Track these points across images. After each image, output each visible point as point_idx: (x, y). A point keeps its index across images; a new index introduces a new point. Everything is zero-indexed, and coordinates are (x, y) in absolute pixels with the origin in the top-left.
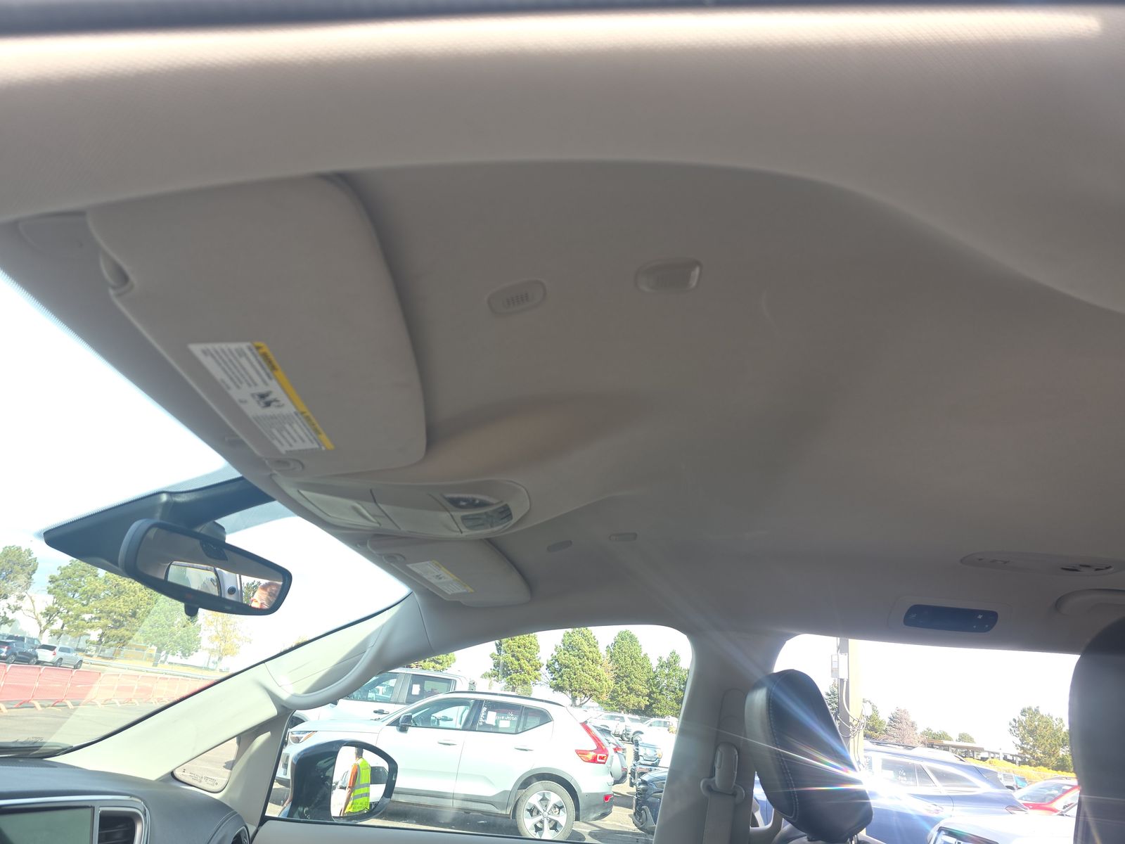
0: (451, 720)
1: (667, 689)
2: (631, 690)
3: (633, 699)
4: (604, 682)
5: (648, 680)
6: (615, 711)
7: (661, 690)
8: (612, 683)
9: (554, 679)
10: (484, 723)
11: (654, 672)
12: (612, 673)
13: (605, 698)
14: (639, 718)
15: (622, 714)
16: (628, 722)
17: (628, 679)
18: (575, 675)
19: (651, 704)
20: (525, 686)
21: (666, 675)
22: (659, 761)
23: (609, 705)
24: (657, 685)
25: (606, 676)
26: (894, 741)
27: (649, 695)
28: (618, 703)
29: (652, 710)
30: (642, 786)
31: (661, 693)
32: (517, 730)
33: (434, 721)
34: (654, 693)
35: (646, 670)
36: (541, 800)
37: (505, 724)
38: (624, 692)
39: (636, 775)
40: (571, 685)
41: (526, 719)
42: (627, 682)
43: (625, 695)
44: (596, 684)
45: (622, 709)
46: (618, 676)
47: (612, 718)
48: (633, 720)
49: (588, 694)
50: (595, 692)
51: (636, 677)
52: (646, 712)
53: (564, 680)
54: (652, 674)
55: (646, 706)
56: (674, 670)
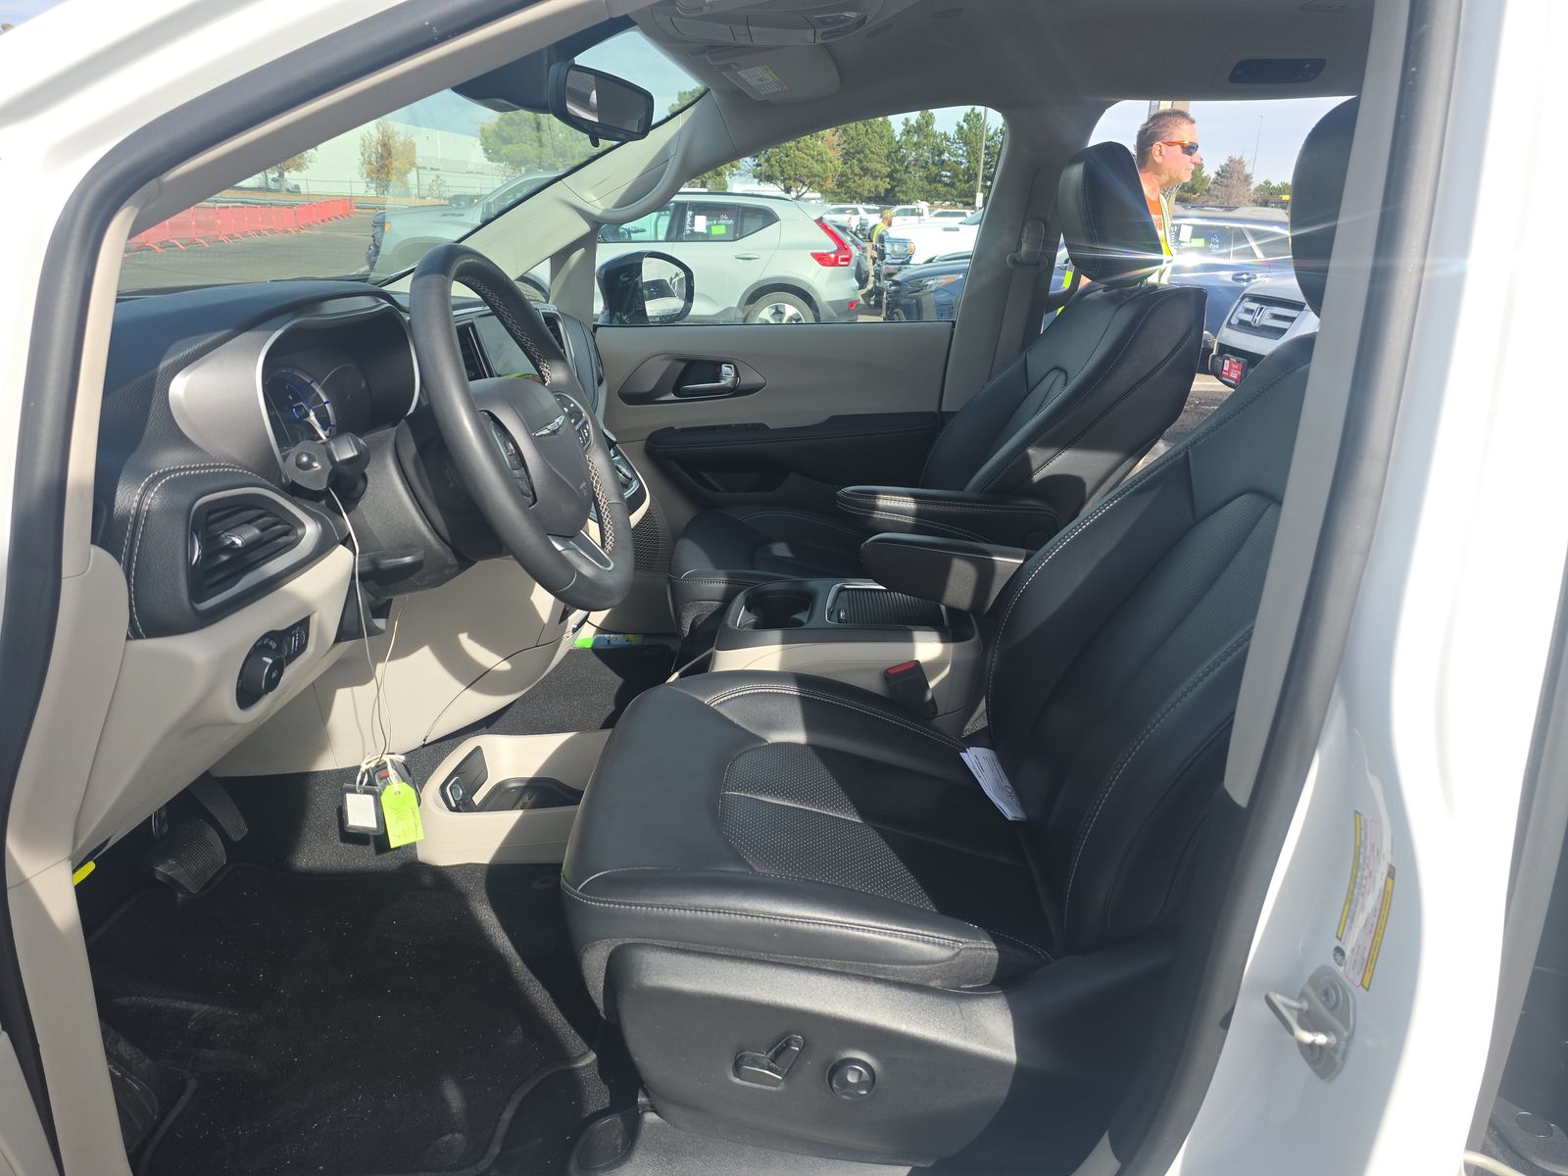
0: (643, 231)
1: (915, 165)
2: (865, 171)
3: (868, 183)
4: (828, 164)
5: (890, 155)
6: (844, 201)
7: (907, 167)
8: (838, 163)
9: (758, 165)
10: (692, 231)
11: (898, 142)
12: (840, 148)
13: (830, 184)
14: (878, 208)
15: (854, 206)
16: (863, 214)
17: (861, 156)
18: (787, 157)
19: (893, 188)
20: (718, 179)
21: (915, 144)
22: (910, 258)
23: (835, 194)
24: (902, 160)
25: (831, 154)
26: (1217, 203)
27: (890, 176)
28: (848, 191)
29: (894, 196)
30: (893, 288)
31: (906, 170)
32: (734, 235)
33: (623, 234)
34: (897, 171)
35: (885, 140)
36: (774, 314)
37: (719, 230)
38: (856, 175)
39: (882, 277)
40: (782, 172)
41: (742, 221)
42: (860, 161)
43: (856, 178)
44: (816, 167)
45: (854, 198)
46: (847, 154)
47: (842, 211)
48: (869, 211)
49: (807, 182)
50: (817, 179)
51: (872, 152)
52: (886, 199)
53: (772, 166)
54: (894, 145)
55: (887, 190)
56: (926, 136)
